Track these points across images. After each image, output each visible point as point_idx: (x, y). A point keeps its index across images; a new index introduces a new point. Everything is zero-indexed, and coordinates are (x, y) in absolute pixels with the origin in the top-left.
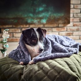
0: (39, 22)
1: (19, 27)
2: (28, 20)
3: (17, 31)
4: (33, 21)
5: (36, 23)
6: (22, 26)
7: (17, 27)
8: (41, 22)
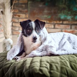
0: (72, 19)
1: (52, 23)
2: (61, 16)
3: (50, 27)
4: (66, 18)
5: (69, 19)
6: (55, 22)
7: (51, 23)
8: (75, 19)
